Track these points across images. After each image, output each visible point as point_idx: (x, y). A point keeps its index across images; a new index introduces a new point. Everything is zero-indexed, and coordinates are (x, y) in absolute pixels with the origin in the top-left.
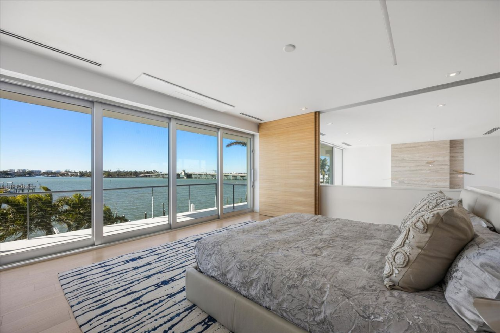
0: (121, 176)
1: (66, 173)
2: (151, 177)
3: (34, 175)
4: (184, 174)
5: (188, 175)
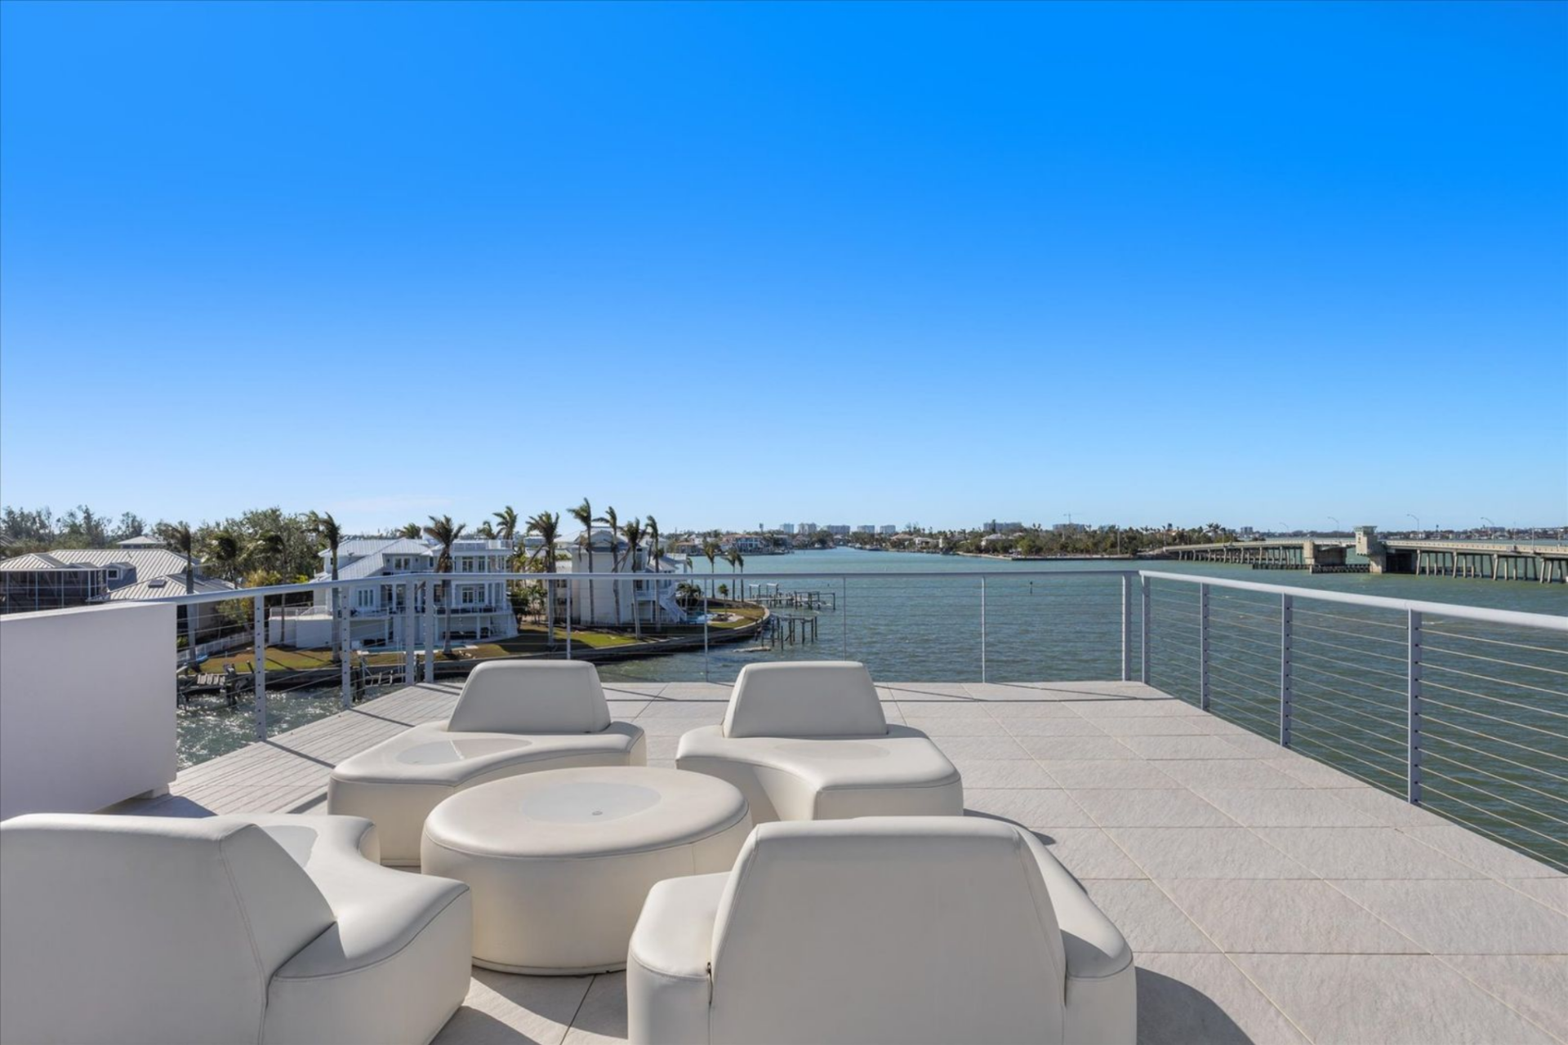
0: (1076, 550)
1: (907, 537)
2: (1197, 559)
3: (831, 544)
4: (1368, 548)
5: (1393, 552)
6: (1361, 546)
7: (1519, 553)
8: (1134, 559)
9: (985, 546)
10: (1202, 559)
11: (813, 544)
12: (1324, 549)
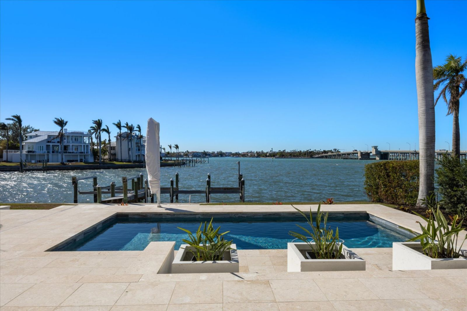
0: (294, 156)
2: (329, 158)
3: (224, 156)
4: (375, 152)
5: (382, 153)
6: (374, 152)
7: (416, 152)
8: (311, 158)
9: (268, 155)
10: (330, 158)
11: (218, 155)
12: (363, 153)
